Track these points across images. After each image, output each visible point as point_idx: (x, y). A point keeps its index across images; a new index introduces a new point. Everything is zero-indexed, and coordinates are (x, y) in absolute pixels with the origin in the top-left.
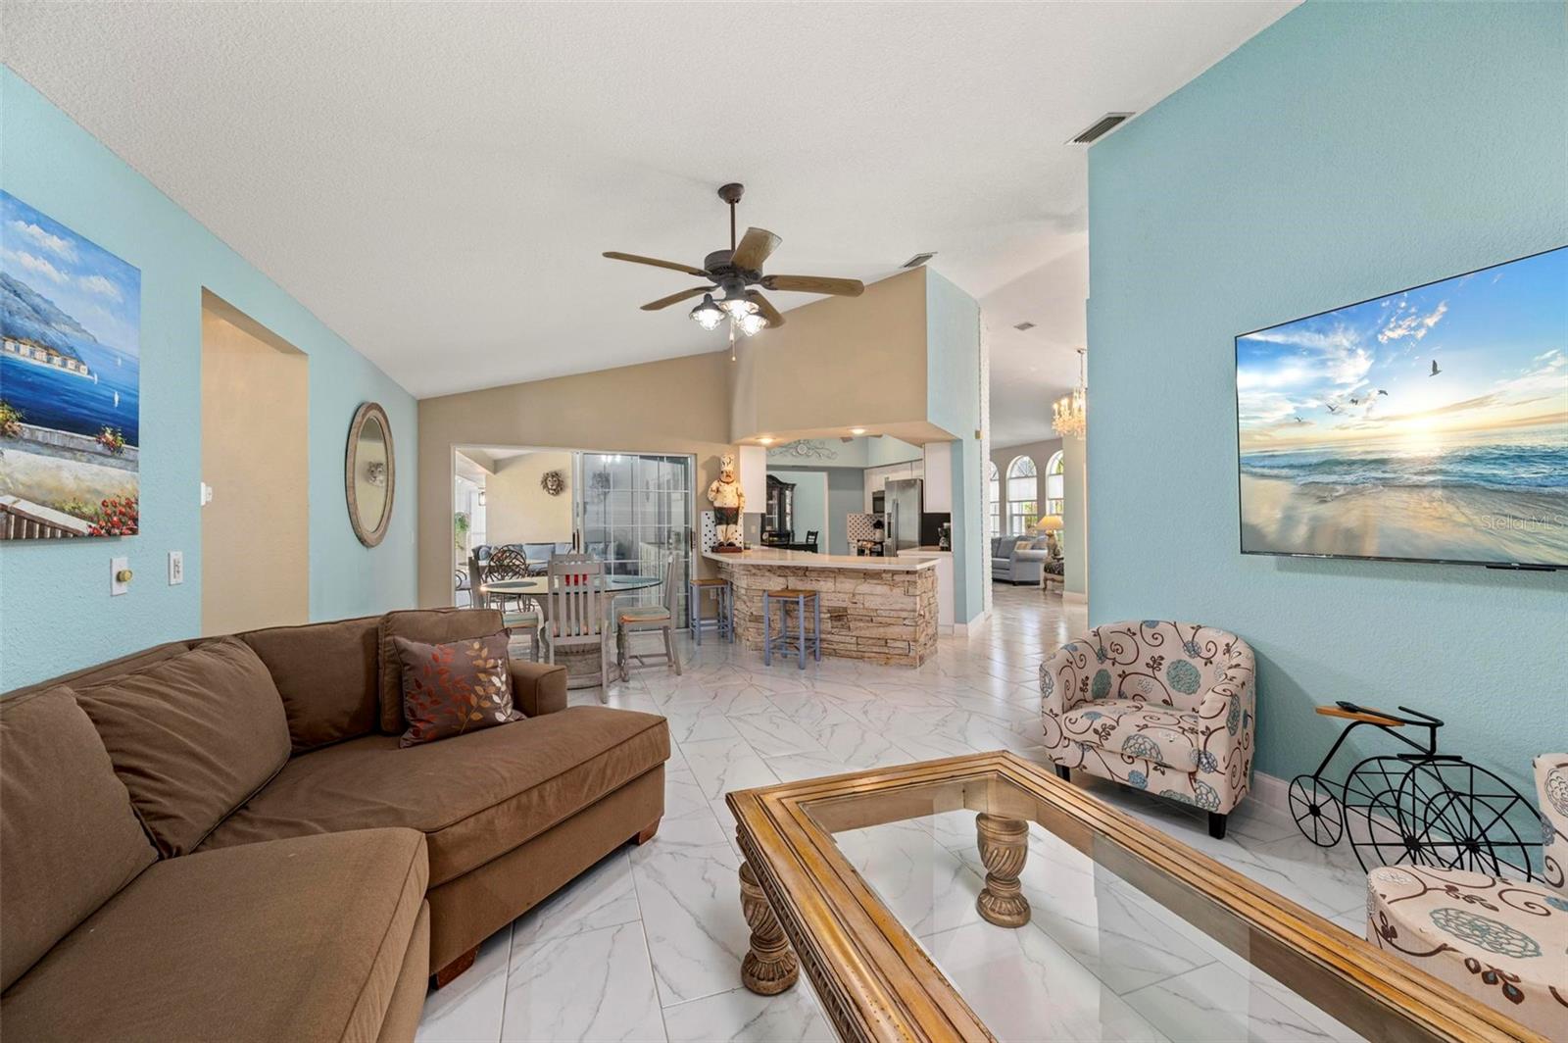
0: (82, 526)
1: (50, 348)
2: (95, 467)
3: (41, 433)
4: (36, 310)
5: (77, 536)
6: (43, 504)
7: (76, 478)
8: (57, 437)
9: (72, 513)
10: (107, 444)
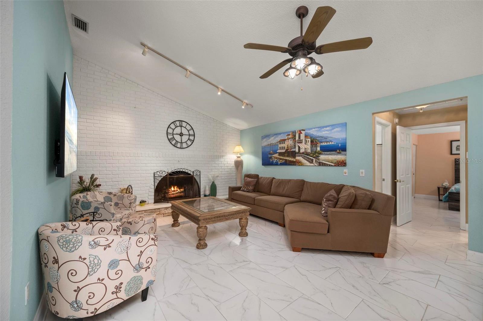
0: (333, 164)
1: (327, 142)
2: (335, 156)
3: (326, 153)
4: (325, 138)
5: (332, 166)
6: (326, 161)
7: (332, 158)
8: (328, 153)
9: (331, 162)
10: (338, 152)
